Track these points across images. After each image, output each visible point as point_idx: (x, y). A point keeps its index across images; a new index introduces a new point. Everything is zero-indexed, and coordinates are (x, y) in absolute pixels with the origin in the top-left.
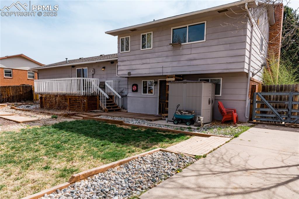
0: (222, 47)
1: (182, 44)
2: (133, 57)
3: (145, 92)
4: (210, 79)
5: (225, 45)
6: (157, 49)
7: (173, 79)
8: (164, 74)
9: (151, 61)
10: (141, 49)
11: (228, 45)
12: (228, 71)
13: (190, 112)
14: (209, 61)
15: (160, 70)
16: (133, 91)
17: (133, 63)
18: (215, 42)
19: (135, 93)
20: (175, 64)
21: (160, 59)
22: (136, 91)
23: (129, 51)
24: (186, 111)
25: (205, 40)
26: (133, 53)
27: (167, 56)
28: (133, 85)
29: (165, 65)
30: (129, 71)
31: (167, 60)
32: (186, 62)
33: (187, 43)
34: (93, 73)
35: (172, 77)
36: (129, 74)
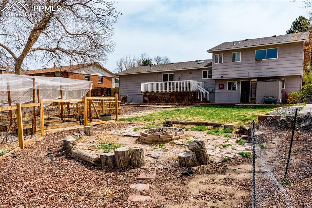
0: (288, 62)
1: (263, 59)
2: (225, 67)
3: (229, 88)
4: (277, 79)
5: (290, 61)
6: (244, 62)
7: (256, 80)
8: (249, 77)
9: (240, 69)
10: (232, 62)
11: (292, 61)
12: (292, 75)
13: (273, 97)
14: (280, 70)
15: (247, 75)
16: (220, 88)
17: (225, 70)
18: (284, 59)
19: (222, 90)
20: (257, 71)
21: (246, 68)
22: (223, 88)
23: (222, 63)
24: (271, 97)
25: (277, 58)
26: (225, 64)
27: (252, 67)
28: (220, 85)
29: (249, 71)
30: (222, 76)
31: (251, 69)
32: (265, 70)
33: (266, 59)
34: (180, 77)
35: (255, 79)
36: (222, 77)
